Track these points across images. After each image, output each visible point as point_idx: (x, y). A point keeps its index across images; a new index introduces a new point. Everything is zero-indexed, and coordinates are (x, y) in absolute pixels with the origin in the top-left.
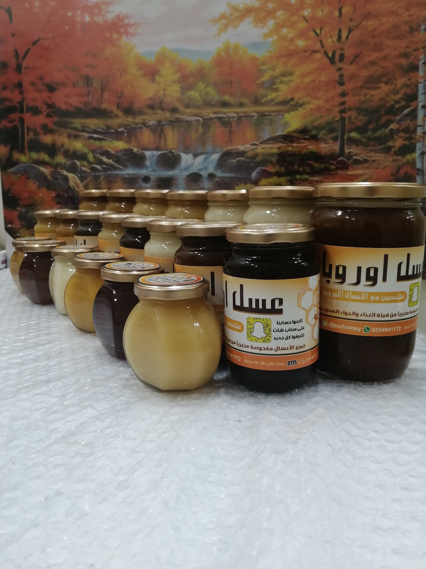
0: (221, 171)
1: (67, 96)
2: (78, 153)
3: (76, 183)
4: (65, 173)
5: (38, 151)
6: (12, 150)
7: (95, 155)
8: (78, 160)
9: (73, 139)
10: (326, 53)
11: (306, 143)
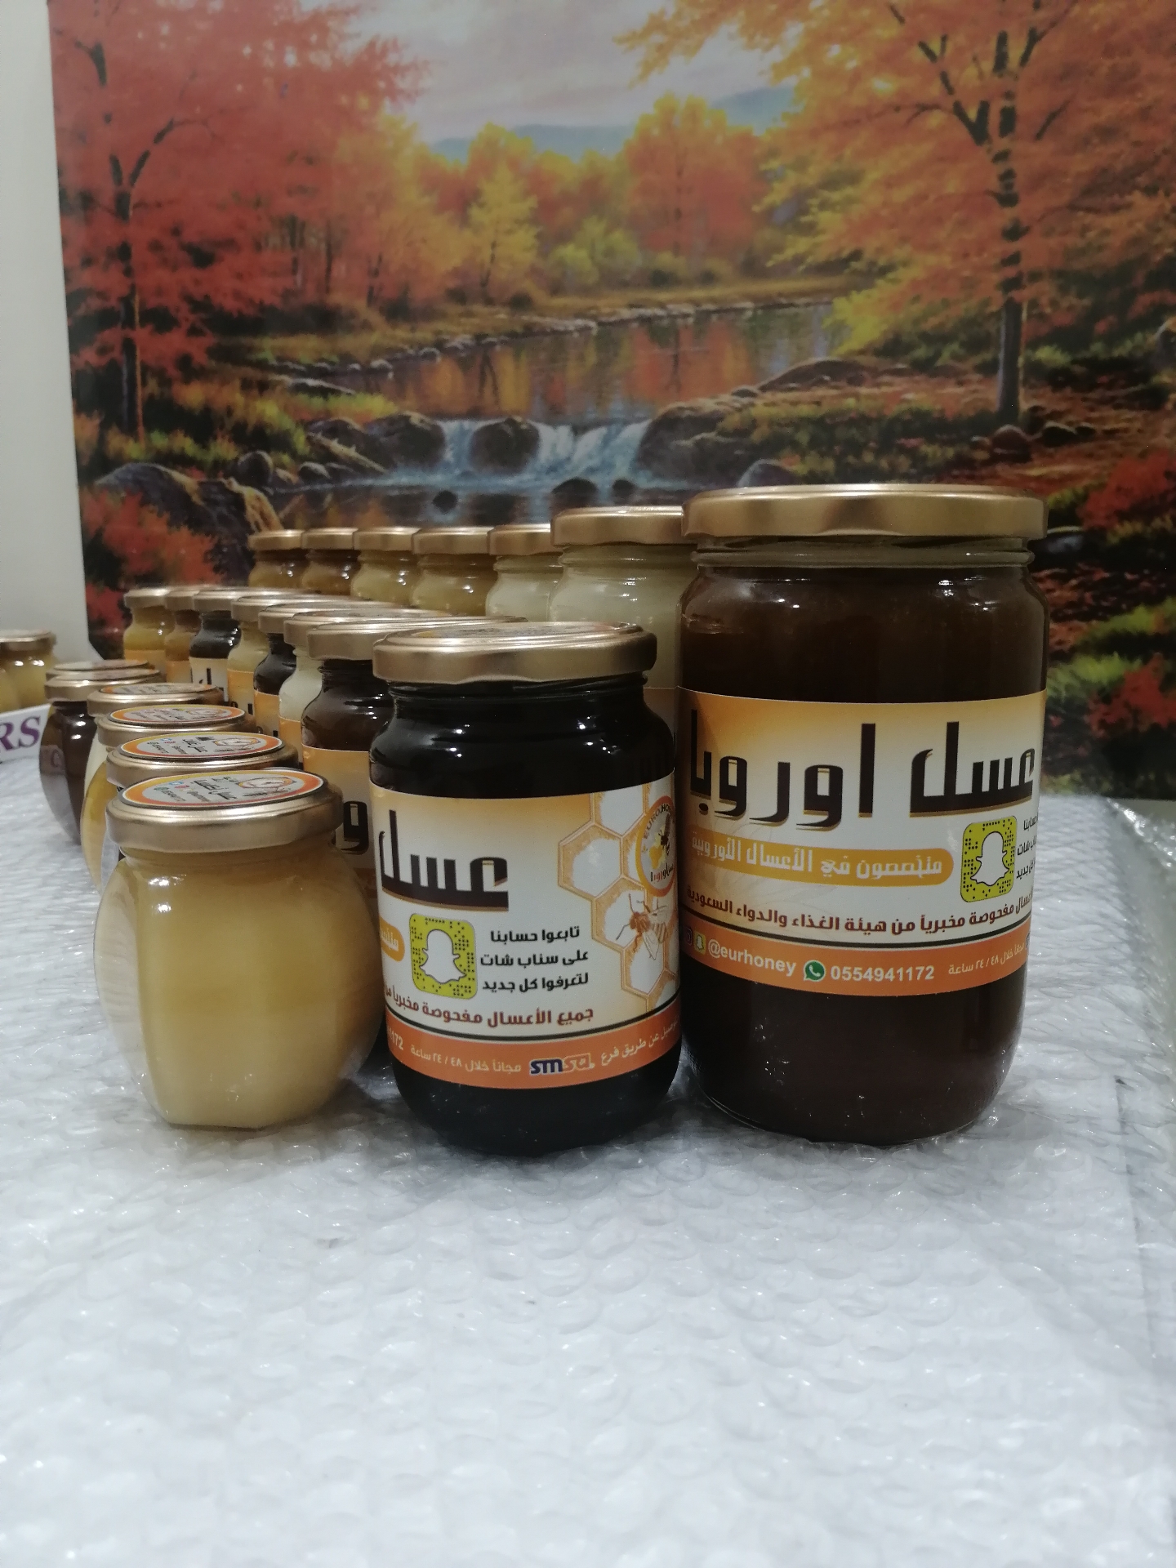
0: (649, 473)
1: (240, 276)
2: (268, 431)
3: (262, 514)
4: (236, 486)
5: (168, 429)
6: (104, 426)
7: (311, 434)
8: (268, 452)
9: (255, 392)
10: (959, 111)
11: (899, 385)
